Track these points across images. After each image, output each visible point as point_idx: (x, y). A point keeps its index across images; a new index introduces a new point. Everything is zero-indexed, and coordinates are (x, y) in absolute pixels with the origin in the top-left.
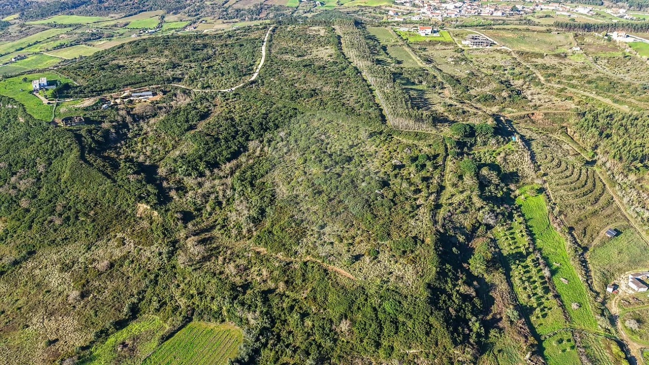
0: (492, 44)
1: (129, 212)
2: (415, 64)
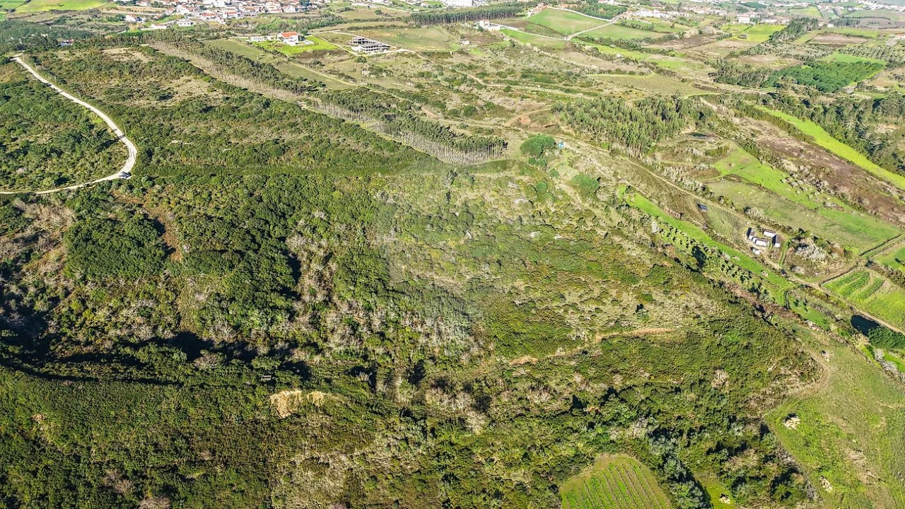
0: (386, 47)
1: (264, 418)
2: (340, 84)
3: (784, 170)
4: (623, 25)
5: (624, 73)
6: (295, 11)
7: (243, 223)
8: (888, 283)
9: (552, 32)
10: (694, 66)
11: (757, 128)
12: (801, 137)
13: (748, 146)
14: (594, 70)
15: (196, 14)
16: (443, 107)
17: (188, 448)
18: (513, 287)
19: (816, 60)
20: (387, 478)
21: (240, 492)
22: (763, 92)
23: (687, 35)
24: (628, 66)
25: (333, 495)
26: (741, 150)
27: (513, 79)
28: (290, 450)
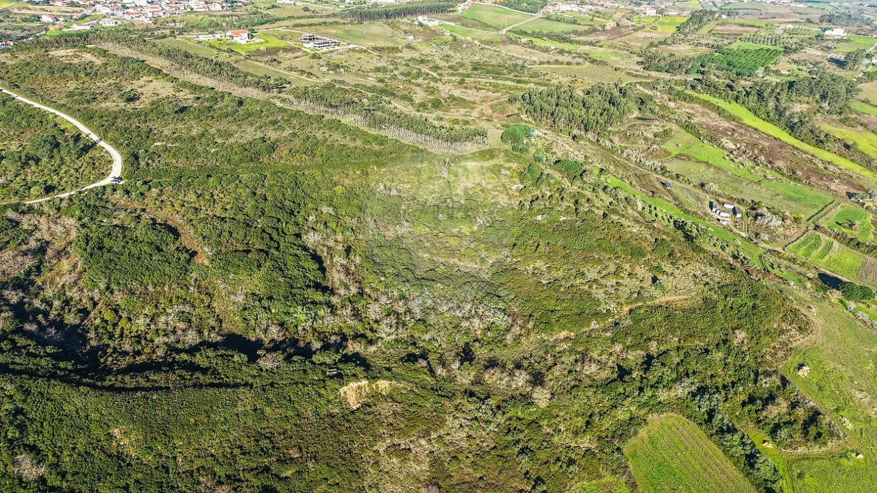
0: (336, 43)
1: (337, 411)
2: (304, 80)
3: (723, 148)
4: (548, 18)
5: (562, 63)
6: (221, 9)
7: (256, 222)
8: (836, 244)
9: (486, 26)
10: (621, 55)
11: (691, 111)
12: (731, 118)
13: (688, 127)
14: (535, 62)
15: (120, 13)
16: (411, 100)
17: (274, 447)
18: (535, 268)
19: (725, 48)
20: (467, 457)
21: (336, 484)
22: (690, 78)
23: (608, 28)
24: (564, 57)
25: (422, 478)
26: (683, 131)
27: (464, 72)
28: (371, 439)
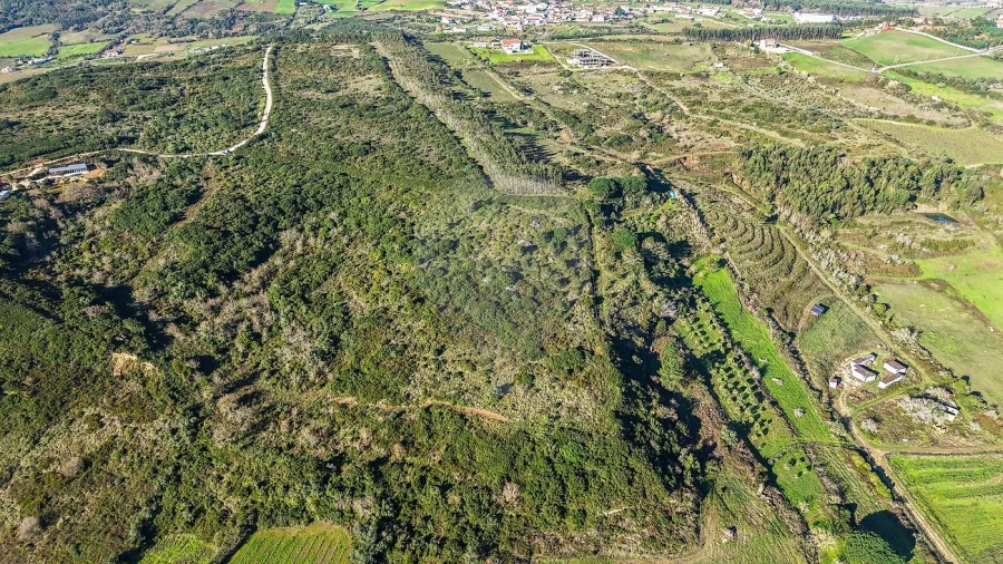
0: (609, 63)
1: (98, 370)
2: (509, 96)
4: (996, 58)
9: (861, 60)
16: (589, 132)
24: (935, 114)
25: (86, 451)
27: (730, 112)
28: (90, 402)
